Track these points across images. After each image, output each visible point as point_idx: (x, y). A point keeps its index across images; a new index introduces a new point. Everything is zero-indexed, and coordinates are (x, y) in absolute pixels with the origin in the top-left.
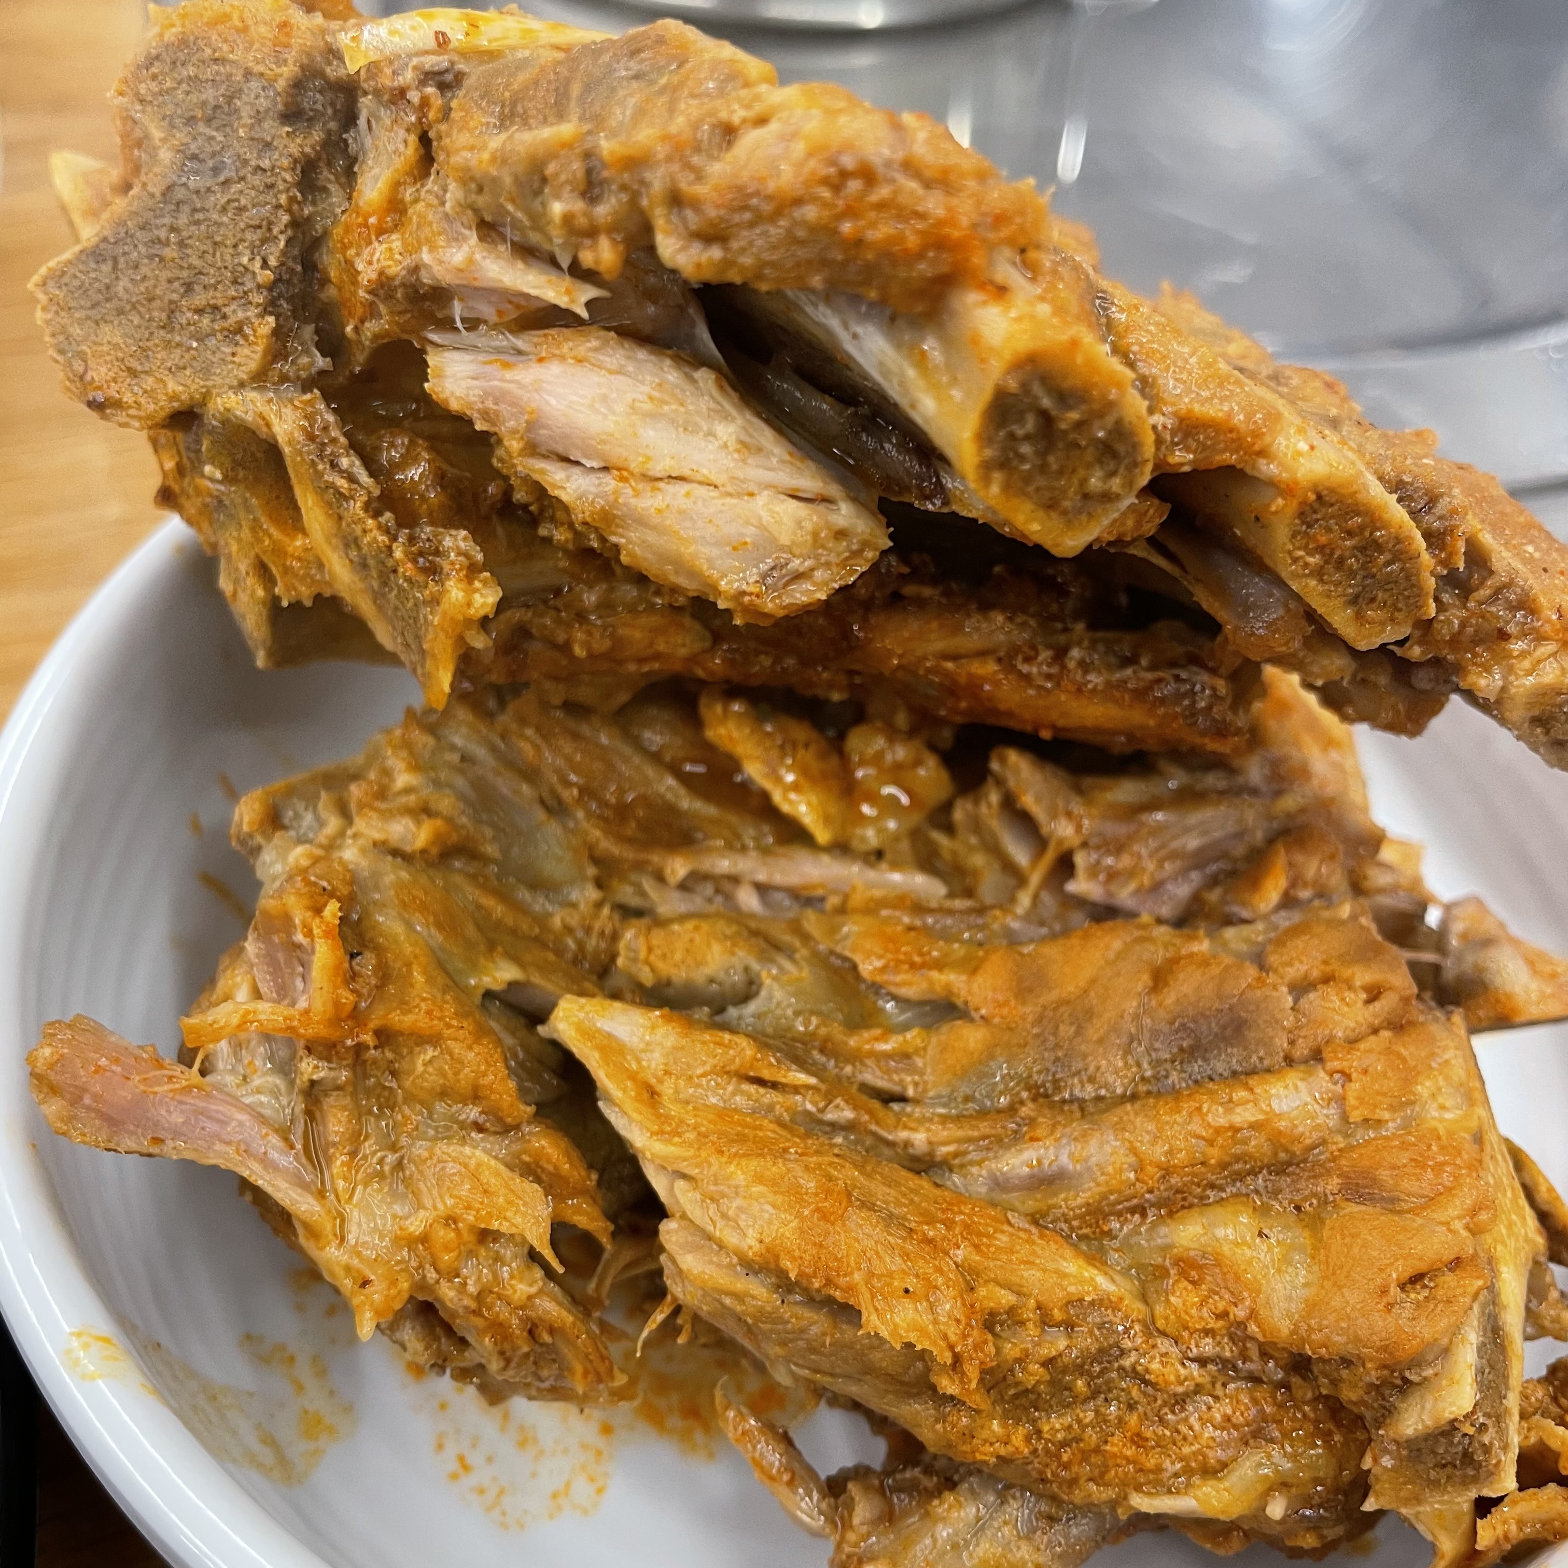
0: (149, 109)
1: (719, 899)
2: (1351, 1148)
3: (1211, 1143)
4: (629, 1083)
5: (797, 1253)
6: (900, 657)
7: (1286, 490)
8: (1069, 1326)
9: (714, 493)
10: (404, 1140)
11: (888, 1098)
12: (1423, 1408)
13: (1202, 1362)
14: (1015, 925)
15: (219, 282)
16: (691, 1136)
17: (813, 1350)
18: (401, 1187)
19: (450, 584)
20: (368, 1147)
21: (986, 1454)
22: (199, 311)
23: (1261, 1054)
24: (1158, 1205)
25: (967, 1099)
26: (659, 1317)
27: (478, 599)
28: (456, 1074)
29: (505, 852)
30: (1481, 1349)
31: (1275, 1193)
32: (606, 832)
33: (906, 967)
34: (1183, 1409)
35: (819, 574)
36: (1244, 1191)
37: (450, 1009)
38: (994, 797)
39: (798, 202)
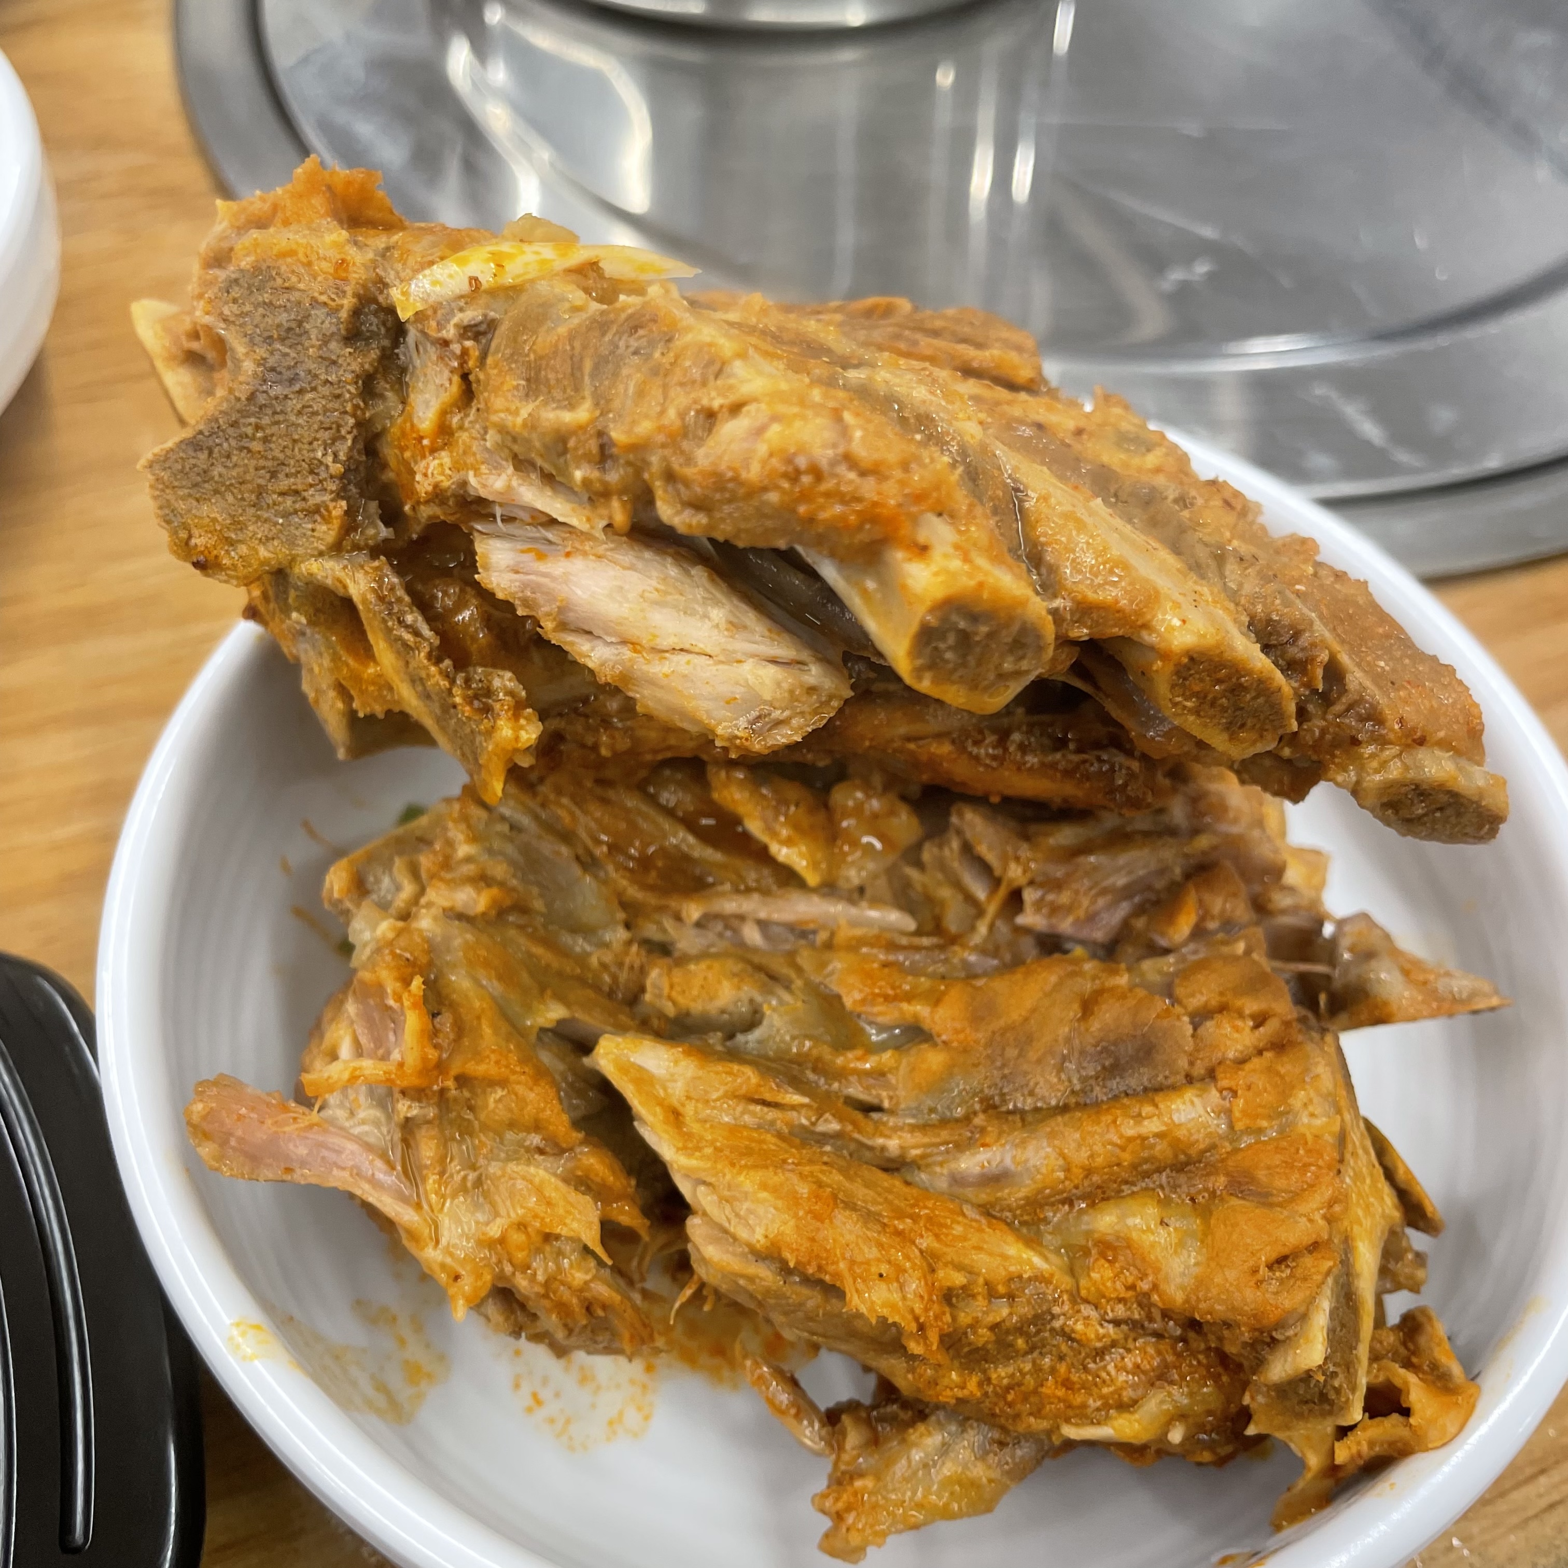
0: (232, 328)
1: (728, 933)
2: (1236, 1151)
3: (1123, 1149)
4: (658, 1109)
5: (794, 1246)
6: (872, 740)
7: (1165, 656)
8: (1011, 1297)
9: (711, 662)
10: (482, 1162)
11: (869, 1109)
12: (1286, 1361)
13: (1117, 1323)
14: (973, 958)
15: (299, 472)
16: (709, 1151)
17: (810, 1319)
18: (481, 1200)
19: (501, 723)
20: (454, 1167)
21: (947, 1397)
22: (282, 494)
23: (1167, 1073)
24: (1083, 1198)
25: (932, 1110)
26: (688, 1292)
27: (524, 735)
28: (522, 1110)
29: (549, 905)
30: (1333, 1313)
31: (1175, 1187)
32: (633, 881)
33: (881, 1000)
34: (1102, 1359)
35: (795, 722)
36: (1151, 1185)
37: (513, 1058)
38: (955, 844)
39: (765, 489)
